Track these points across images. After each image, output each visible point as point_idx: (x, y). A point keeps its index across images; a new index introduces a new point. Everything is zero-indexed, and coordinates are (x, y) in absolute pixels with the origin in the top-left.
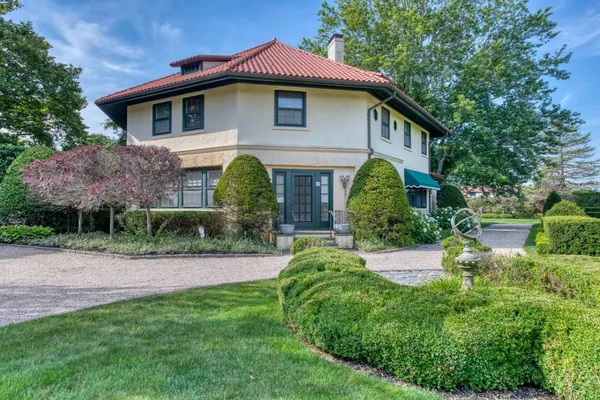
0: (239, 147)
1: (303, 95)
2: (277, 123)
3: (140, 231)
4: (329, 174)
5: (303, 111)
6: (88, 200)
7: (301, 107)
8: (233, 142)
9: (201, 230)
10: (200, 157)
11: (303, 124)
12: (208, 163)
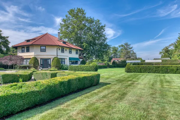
0: (34, 55)
1: (45, 47)
2: (41, 51)
3: (18, 68)
4: (50, 59)
5: (45, 49)
6: (10, 64)
7: (45, 48)
8: (33, 54)
9: (28, 68)
10: (29, 56)
11: (45, 51)
12: (30, 58)
